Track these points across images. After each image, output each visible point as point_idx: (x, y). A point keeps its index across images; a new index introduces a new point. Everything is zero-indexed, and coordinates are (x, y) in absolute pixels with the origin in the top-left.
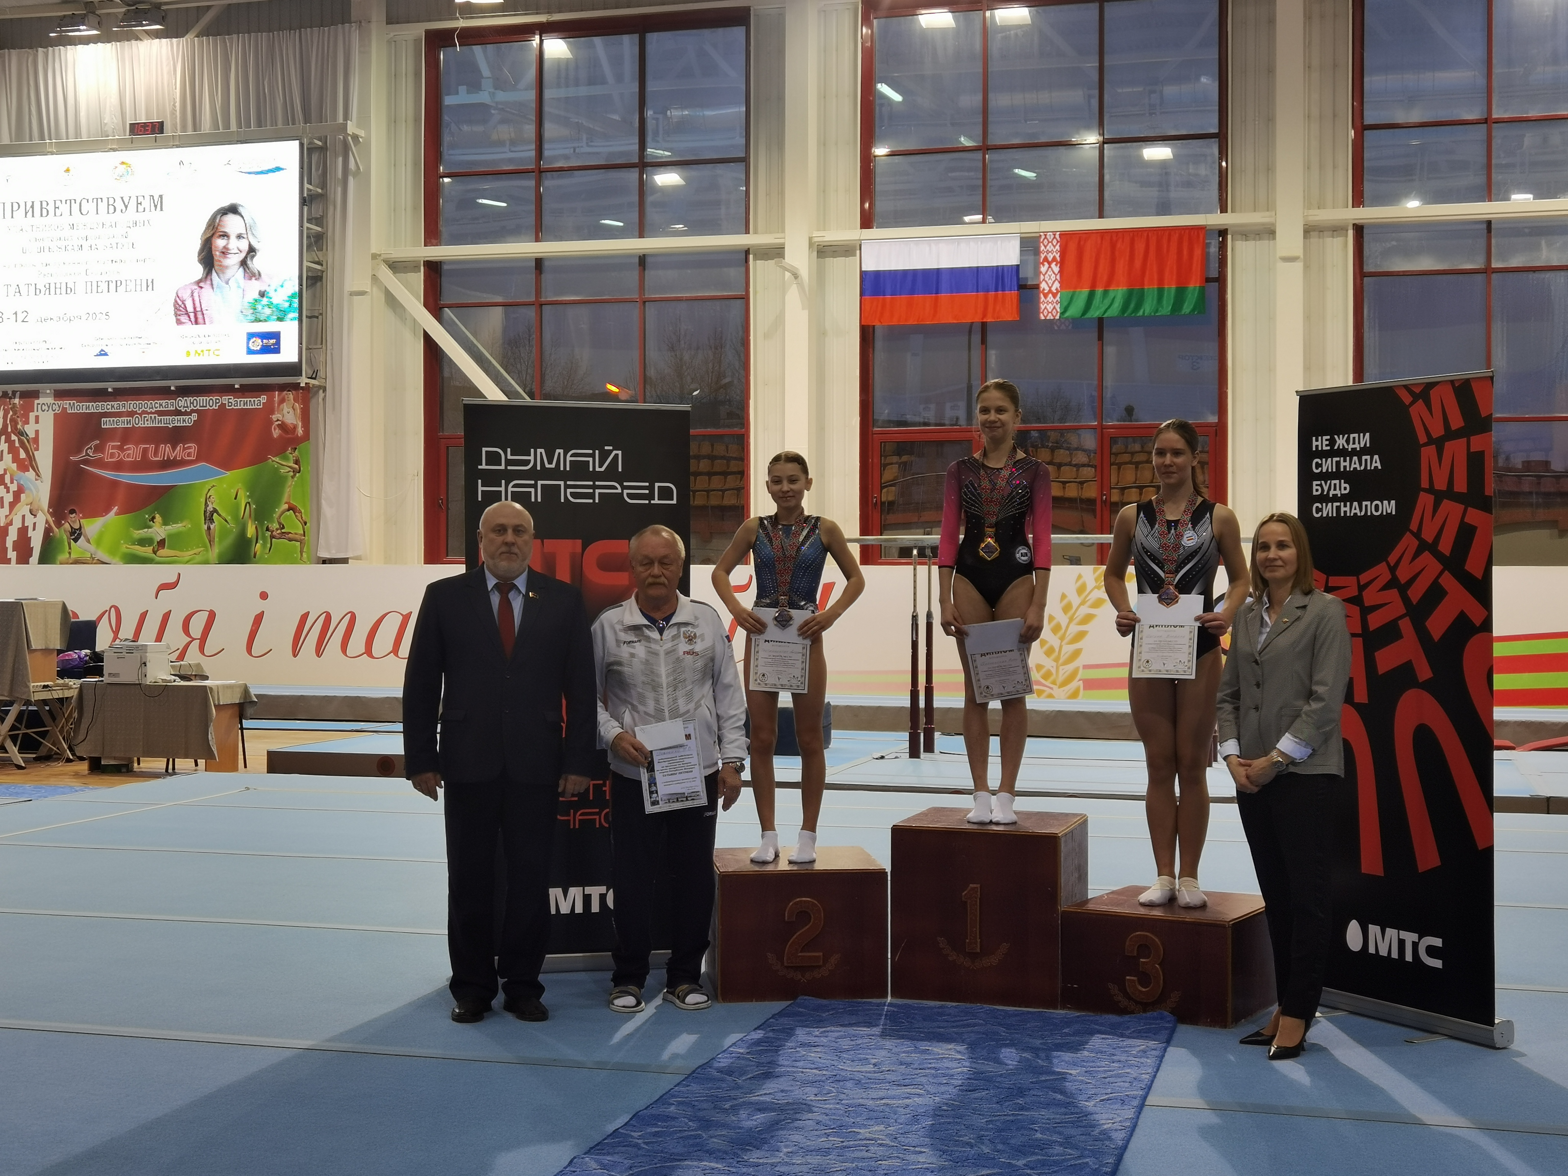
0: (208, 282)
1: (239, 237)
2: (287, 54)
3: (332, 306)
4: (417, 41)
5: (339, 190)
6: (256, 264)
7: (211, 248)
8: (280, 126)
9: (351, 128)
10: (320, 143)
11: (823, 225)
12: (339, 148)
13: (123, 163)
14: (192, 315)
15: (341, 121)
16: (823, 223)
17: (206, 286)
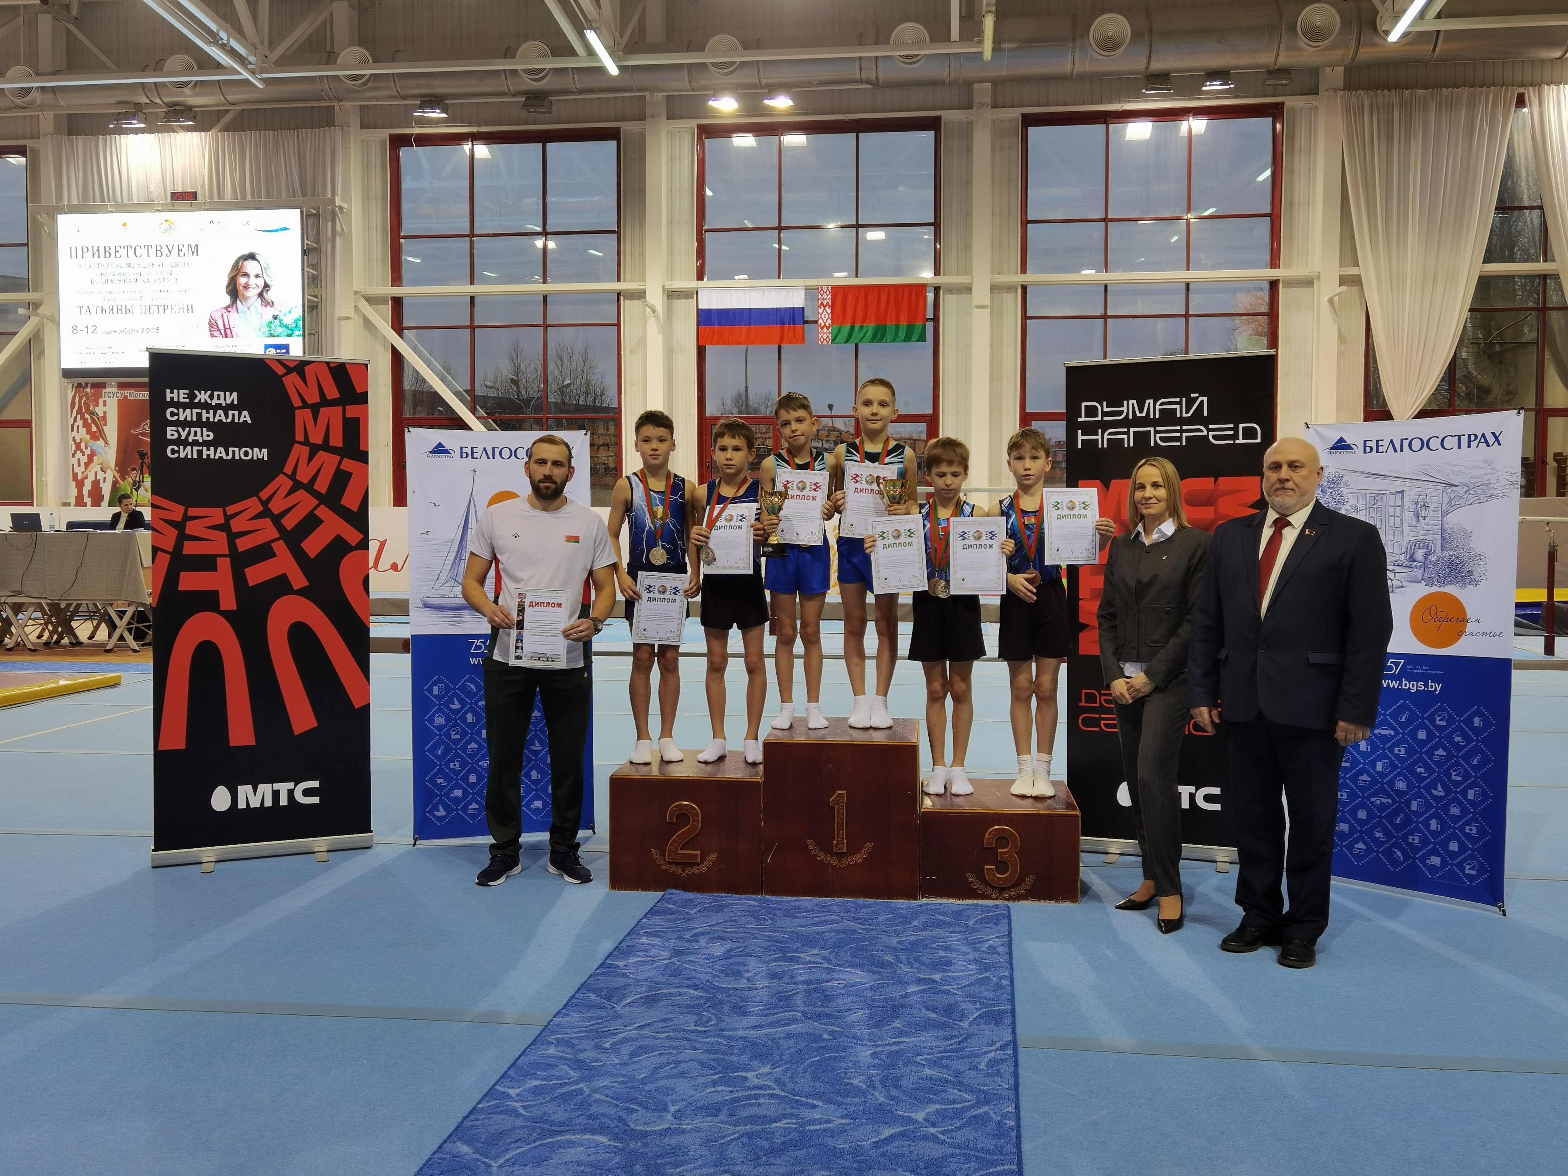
0: (234, 308)
1: (257, 276)
2: (288, 147)
4: (383, 142)
5: (329, 245)
6: (270, 296)
7: (235, 285)
8: (284, 198)
9: (338, 202)
10: (314, 212)
12: (329, 215)
14: (223, 331)
15: (330, 196)
16: (671, 276)
17: (233, 310)
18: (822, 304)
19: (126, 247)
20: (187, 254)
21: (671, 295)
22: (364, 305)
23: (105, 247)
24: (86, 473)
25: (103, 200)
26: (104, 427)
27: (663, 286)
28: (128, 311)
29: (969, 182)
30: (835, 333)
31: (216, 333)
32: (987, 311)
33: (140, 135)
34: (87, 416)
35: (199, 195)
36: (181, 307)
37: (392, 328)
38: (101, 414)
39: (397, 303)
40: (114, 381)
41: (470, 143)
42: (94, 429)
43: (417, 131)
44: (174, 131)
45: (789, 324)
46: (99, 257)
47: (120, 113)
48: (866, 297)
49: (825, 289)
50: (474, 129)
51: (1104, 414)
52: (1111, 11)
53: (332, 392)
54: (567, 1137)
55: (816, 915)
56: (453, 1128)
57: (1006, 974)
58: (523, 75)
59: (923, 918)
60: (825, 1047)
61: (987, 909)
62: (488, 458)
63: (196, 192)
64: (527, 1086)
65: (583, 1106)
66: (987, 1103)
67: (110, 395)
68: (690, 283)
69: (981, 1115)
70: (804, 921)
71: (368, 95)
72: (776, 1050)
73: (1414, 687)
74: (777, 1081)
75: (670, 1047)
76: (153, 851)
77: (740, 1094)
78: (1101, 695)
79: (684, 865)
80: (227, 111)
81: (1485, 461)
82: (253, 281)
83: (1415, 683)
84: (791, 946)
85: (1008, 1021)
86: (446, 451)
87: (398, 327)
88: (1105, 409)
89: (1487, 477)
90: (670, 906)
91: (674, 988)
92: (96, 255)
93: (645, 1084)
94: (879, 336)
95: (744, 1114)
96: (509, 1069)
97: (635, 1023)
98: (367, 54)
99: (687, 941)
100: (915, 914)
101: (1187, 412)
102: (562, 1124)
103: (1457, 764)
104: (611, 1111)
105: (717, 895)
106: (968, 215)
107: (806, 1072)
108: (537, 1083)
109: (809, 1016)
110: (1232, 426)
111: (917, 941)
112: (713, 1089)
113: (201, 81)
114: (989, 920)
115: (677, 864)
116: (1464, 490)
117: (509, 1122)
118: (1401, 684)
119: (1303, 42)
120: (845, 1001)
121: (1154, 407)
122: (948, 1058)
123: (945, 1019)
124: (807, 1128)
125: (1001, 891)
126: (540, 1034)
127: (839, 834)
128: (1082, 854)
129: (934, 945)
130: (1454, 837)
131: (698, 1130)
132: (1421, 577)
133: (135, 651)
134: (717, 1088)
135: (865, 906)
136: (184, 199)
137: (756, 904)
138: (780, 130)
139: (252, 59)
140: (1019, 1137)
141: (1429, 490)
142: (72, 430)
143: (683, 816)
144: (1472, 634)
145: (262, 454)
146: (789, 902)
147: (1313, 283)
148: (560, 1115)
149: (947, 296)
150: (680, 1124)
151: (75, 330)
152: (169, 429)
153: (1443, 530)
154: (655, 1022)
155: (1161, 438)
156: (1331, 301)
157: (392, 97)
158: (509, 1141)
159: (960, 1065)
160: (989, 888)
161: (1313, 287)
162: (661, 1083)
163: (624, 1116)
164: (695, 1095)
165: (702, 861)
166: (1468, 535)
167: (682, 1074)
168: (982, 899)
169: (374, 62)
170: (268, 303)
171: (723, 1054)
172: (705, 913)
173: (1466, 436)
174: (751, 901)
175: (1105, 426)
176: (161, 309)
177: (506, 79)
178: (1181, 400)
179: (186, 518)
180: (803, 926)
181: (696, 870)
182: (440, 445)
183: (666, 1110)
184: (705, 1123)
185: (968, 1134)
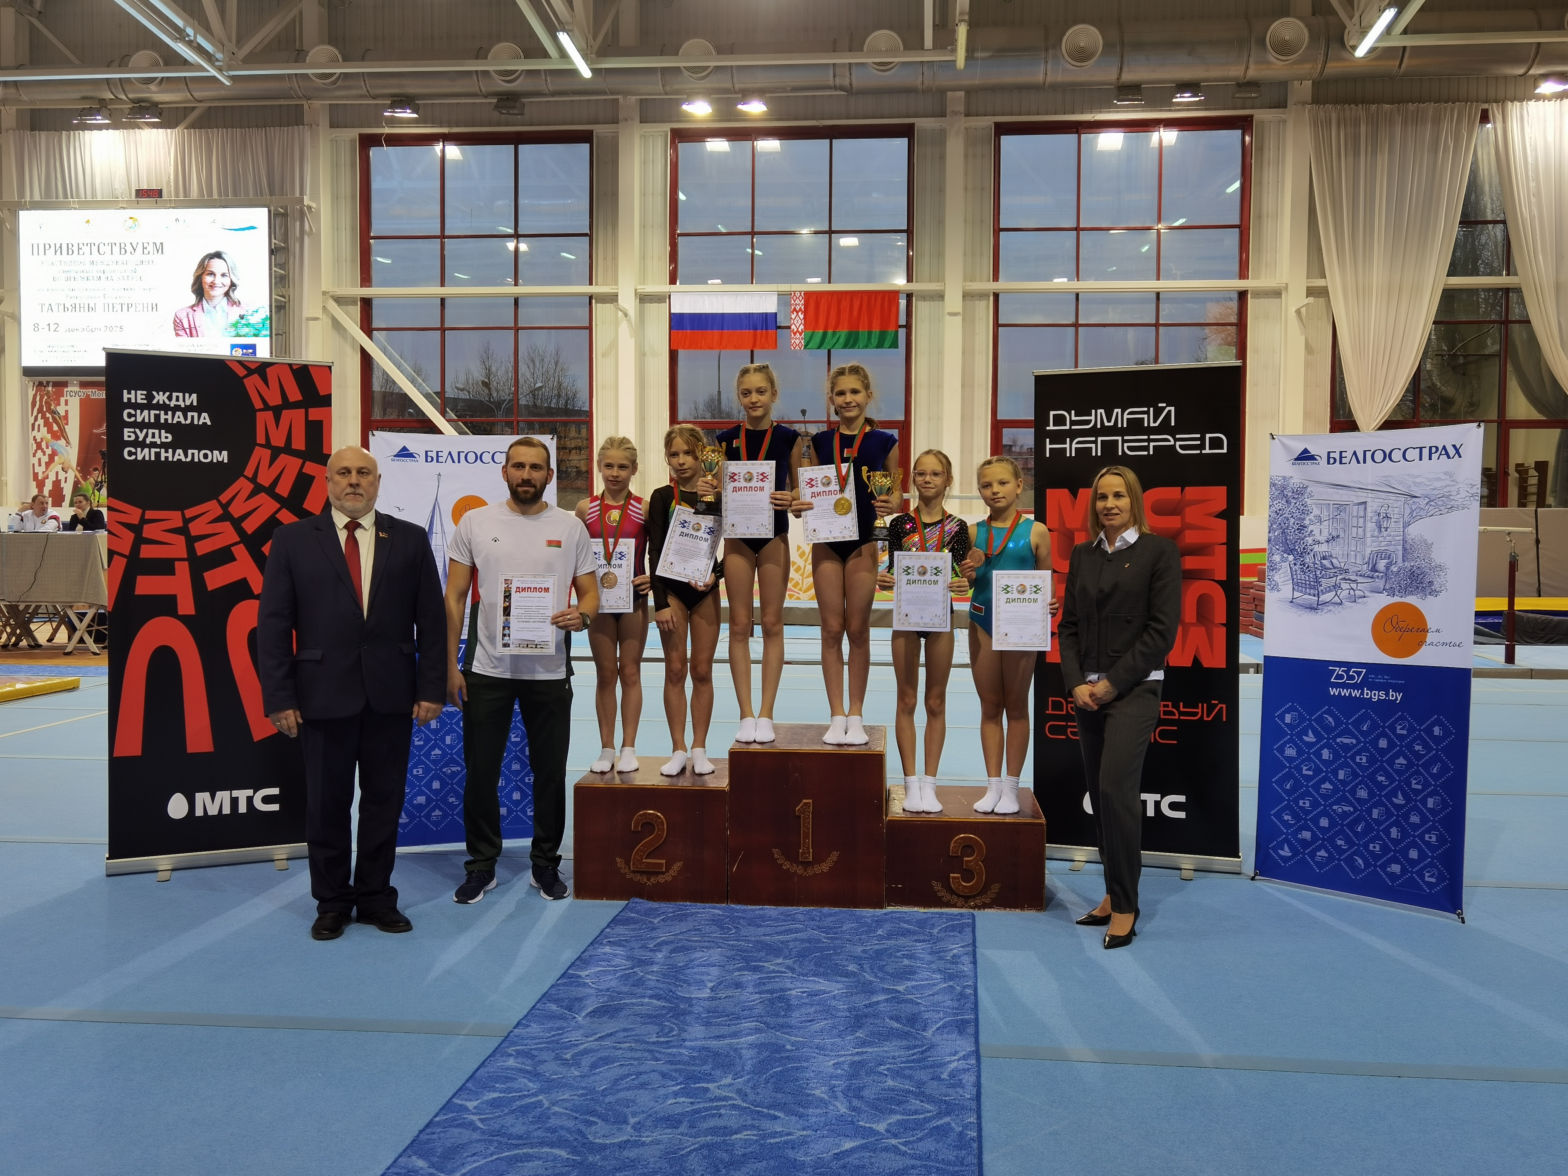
0: (200, 306)
1: (223, 275)
2: (256, 145)
3: (294, 328)
4: (353, 141)
5: (297, 245)
6: (236, 295)
7: (201, 284)
8: (251, 197)
9: (307, 201)
10: (282, 211)
11: (643, 281)
12: (297, 215)
13: (131, 218)
14: (188, 331)
15: (298, 196)
16: (643, 280)
17: (198, 309)
18: (795, 309)
19: (89, 245)
20: (151, 253)
21: (644, 299)
22: (333, 306)
23: (68, 244)
24: (47, 473)
25: (66, 196)
26: (66, 427)
27: (636, 290)
28: (90, 309)
29: (942, 190)
30: (807, 339)
31: (181, 332)
32: (960, 318)
33: (104, 131)
34: (48, 415)
35: (164, 193)
36: (145, 305)
37: (362, 328)
38: (63, 414)
39: (367, 304)
40: (75, 380)
41: (441, 144)
42: (55, 428)
43: (387, 130)
44: (139, 128)
45: (762, 329)
46: (61, 254)
47: (84, 109)
48: (839, 302)
49: (798, 294)
50: (445, 130)
51: (1073, 423)
52: (1083, 22)
53: (295, 395)
54: (525, 1151)
55: (780, 924)
56: (408, 1142)
57: (970, 983)
58: (494, 75)
59: (888, 926)
60: (787, 1058)
61: (952, 917)
62: (454, 462)
63: (161, 190)
64: (485, 1098)
65: (542, 1118)
66: (948, 1113)
67: (71, 394)
68: (663, 287)
69: (942, 1125)
70: (768, 930)
71: (338, 93)
72: (738, 1061)
73: (1376, 696)
74: (739, 1091)
75: (631, 1058)
76: (108, 859)
77: (701, 1106)
78: (1068, 703)
79: (649, 874)
80: (194, 108)
81: (1446, 473)
82: (219, 280)
83: (1377, 692)
84: (755, 955)
85: (971, 1030)
86: (411, 455)
87: (367, 327)
88: (1074, 418)
89: (1447, 489)
90: (633, 915)
91: (636, 998)
92: (59, 252)
93: (606, 1096)
94: (851, 342)
95: (705, 1126)
96: (467, 1081)
97: (596, 1034)
98: (337, 53)
99: (651, 951)
100: (879, 922)
101: (1155, 422)
102: (520, 1137)
103: (1418, 772)
104: (570, 1124)
105: (682, 903)
106: (941, 222)
107: (768, 1082)
108: (495, 1095)
109: (772, 1026)
110: (1199, 436)
111: (882, 950)
112: (675, 1101)
113: (168, 78)
114: (953, 928)
115: (642, 873)
116: (1425, 502)
117: (466, 1135)
118: (1362, 693)
119: (1272, 56)
120: (809, 1010)
121: (1122, 416)
122: (910, 1068)
123: (908, 1029)
124: (768, 1141)
125: (966, 899)
126: (500, 1045)
127: (805, 843)
128: (1047, 861)
129: (899, 954)
130: (1414, 845)
131: (657, 1142)
132: (1382, 587)
133: (95, 654)
134: (678, 1100)
135: (830, 915)
136: (148, 196)
137: (721, 913)
138: (753, 135)
139: (219, 56)
140: (980, 1148)
141: (1391, 501)
142: (33, 429)
143: (649, 825)
144: (1432, 643)
145: (223, 456)
146: (754, 910)
147: (1281, 294)
148: (519, 1129)
149: (919, 303)
150: (640, 1136)
151: (36, 327)
152: (126, 430)
153: (1405, 541)
154: (616, 1032)
155: (1128, 448)
156: (1298, 312)
157: (361, 97)
158: (466, 1154)
159: (923, 1075)
160: (954, 897)
161: (1281, 298)
162: (622, 1095)
163: (583, 1128)
164: (655, 1107)
165: (667, 870)
166: (1429, 546)
167: (643, 1086)
168: (948, 907)
169: (344, 61)
170: (235, 303)
171: (684, 1064)
172: (669, 923)
173: (1428, 448)
174: (715, 910)
175: (1073, 434)
176: (125, 307)
177: (478, 80)
178: (1149, 410)
179: (143, 521)
180: (768, 935)
181: (661, 879)
182: (404, 449)
183: (625, 1122)
184: (665, 1135)
185: (929, 1145)
